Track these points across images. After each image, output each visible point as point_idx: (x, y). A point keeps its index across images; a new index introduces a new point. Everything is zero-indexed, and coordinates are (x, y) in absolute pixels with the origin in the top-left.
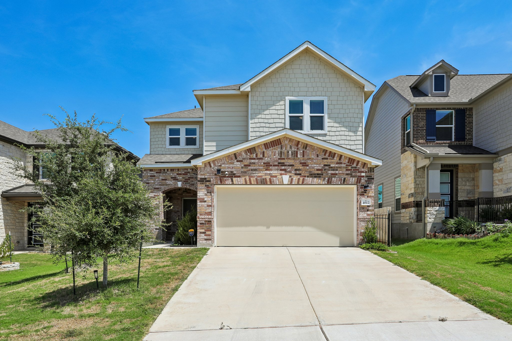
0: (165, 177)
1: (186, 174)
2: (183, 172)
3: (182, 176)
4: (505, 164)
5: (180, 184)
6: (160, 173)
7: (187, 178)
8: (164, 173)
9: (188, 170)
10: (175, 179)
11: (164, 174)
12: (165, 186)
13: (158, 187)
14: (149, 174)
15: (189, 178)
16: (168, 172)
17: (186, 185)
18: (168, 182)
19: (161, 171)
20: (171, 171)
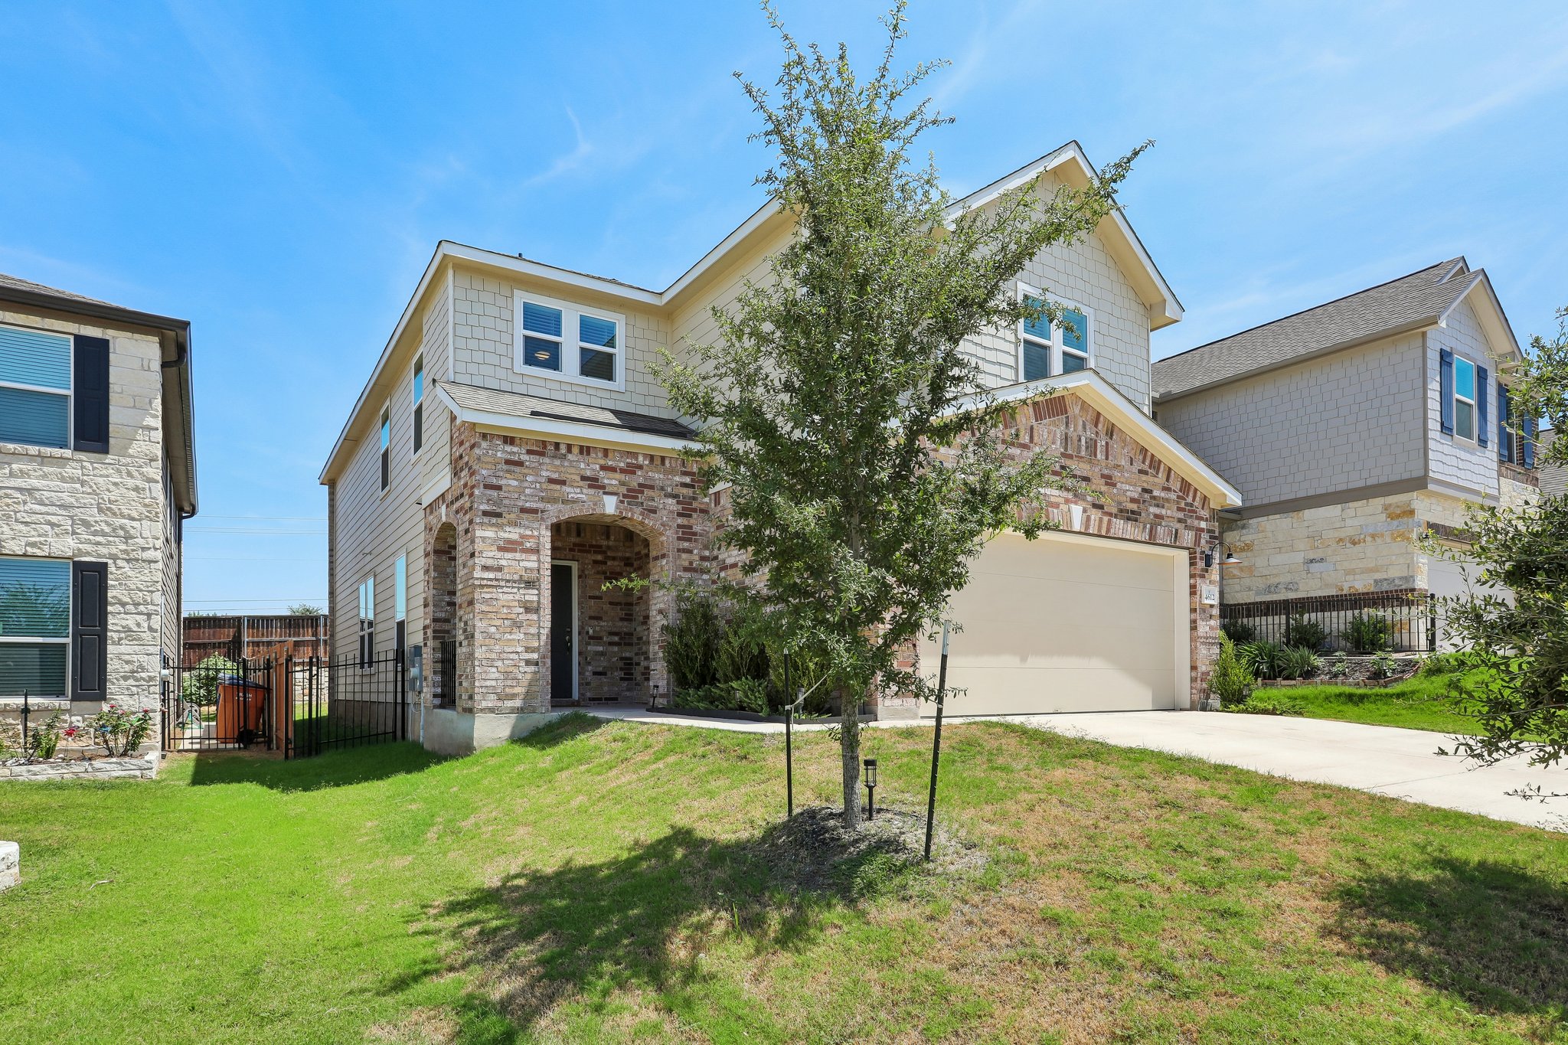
0: (560, 473)
1: (631, 470)
2: (622, 465)
3: (618, 476)
4: (1260, 535)
5: (610, 506)
6: (542, 454)
7: (634, 485)
8: (554, 457)
9: (637, 459)
10: (593, 482)
11: (557, 462)
12: (561, 506)
13: (534, 505)
14: (499, 454)
15: (640, 485)
16: (570, 456)
17: (631, 510)
18: (571, 492)
19: (545, 447)
20: (581, 452)
